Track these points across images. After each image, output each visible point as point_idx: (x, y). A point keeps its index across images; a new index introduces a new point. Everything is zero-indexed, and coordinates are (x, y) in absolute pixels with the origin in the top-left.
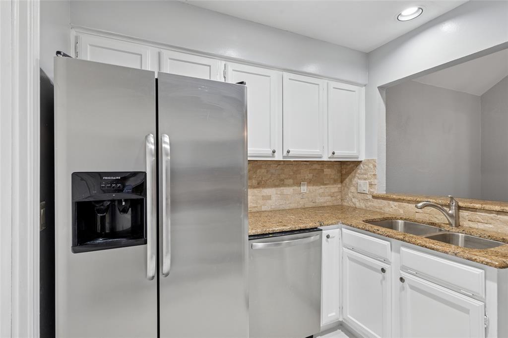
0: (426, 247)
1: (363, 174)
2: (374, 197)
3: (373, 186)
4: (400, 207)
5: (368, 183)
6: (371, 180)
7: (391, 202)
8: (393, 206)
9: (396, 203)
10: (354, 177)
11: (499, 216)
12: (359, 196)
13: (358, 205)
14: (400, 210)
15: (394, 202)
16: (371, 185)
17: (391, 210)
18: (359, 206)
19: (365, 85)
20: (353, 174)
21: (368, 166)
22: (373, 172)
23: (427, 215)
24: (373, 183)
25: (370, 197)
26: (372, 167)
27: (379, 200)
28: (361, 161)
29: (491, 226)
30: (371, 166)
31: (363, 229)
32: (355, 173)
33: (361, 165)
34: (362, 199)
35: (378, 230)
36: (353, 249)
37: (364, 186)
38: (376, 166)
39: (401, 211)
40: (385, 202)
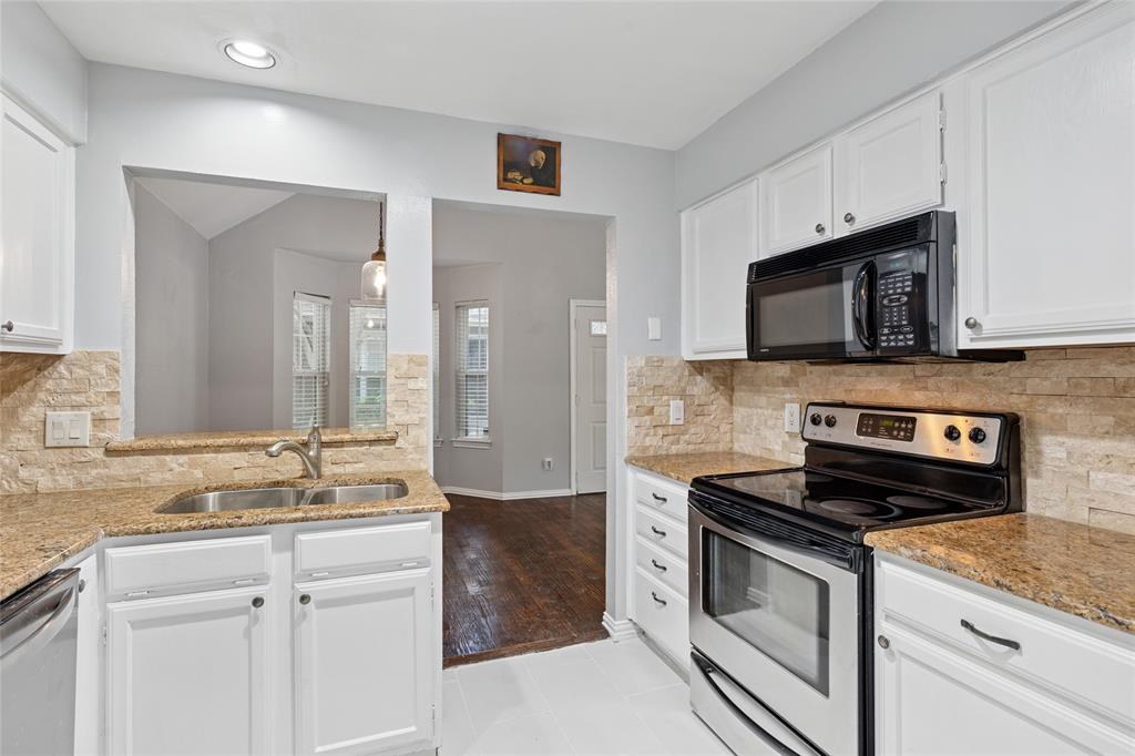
0: (351, 517)
1: (66, 392)
2: (110, 452)
3: (107, 424)
4: (192, 465)
5: (89, 418)
6: (103, 408)
7: (168, 458)
8: (174, 465)
9: (183, 458)
10: (30, 402)
11: (372, 448)
12: (52, 456)
13: (45, 483)
14: (195, 471)
15: (178, 457)
16: (99, 421)
17: (168, 476)
18: (50, 485)
19: (76, 145)
20: (22, 393)
21: (90, 370)
22: (107, 385)
23: (257, 470)
24: (107, 415)
25: (99, 454)
26: (104, 372)
27: (128, 460)
28: (60, 357)
29: (361, 465)
30: (101, 369)
31: (194, 528)
32: (33, 390)
33: (62, 368)
34: (64, 466)
35: (240, 518)
36: (152, 593)
37: (73, 425)
38: (117, 371)
39: (198, 474)
40: (151, 460)
